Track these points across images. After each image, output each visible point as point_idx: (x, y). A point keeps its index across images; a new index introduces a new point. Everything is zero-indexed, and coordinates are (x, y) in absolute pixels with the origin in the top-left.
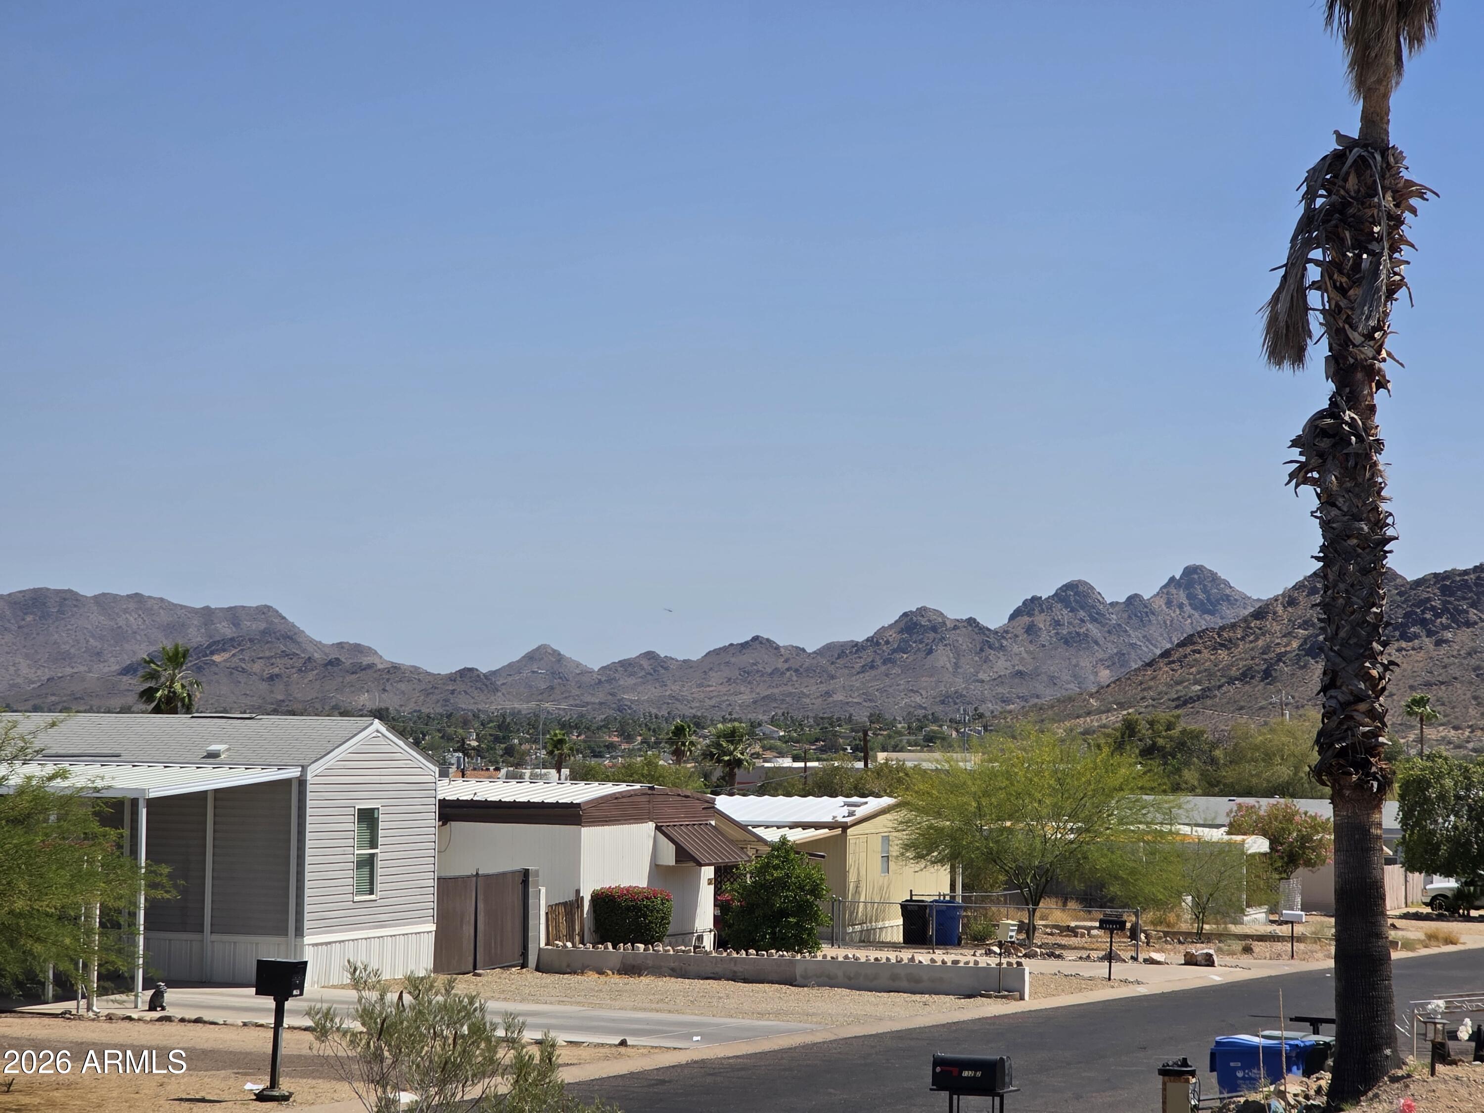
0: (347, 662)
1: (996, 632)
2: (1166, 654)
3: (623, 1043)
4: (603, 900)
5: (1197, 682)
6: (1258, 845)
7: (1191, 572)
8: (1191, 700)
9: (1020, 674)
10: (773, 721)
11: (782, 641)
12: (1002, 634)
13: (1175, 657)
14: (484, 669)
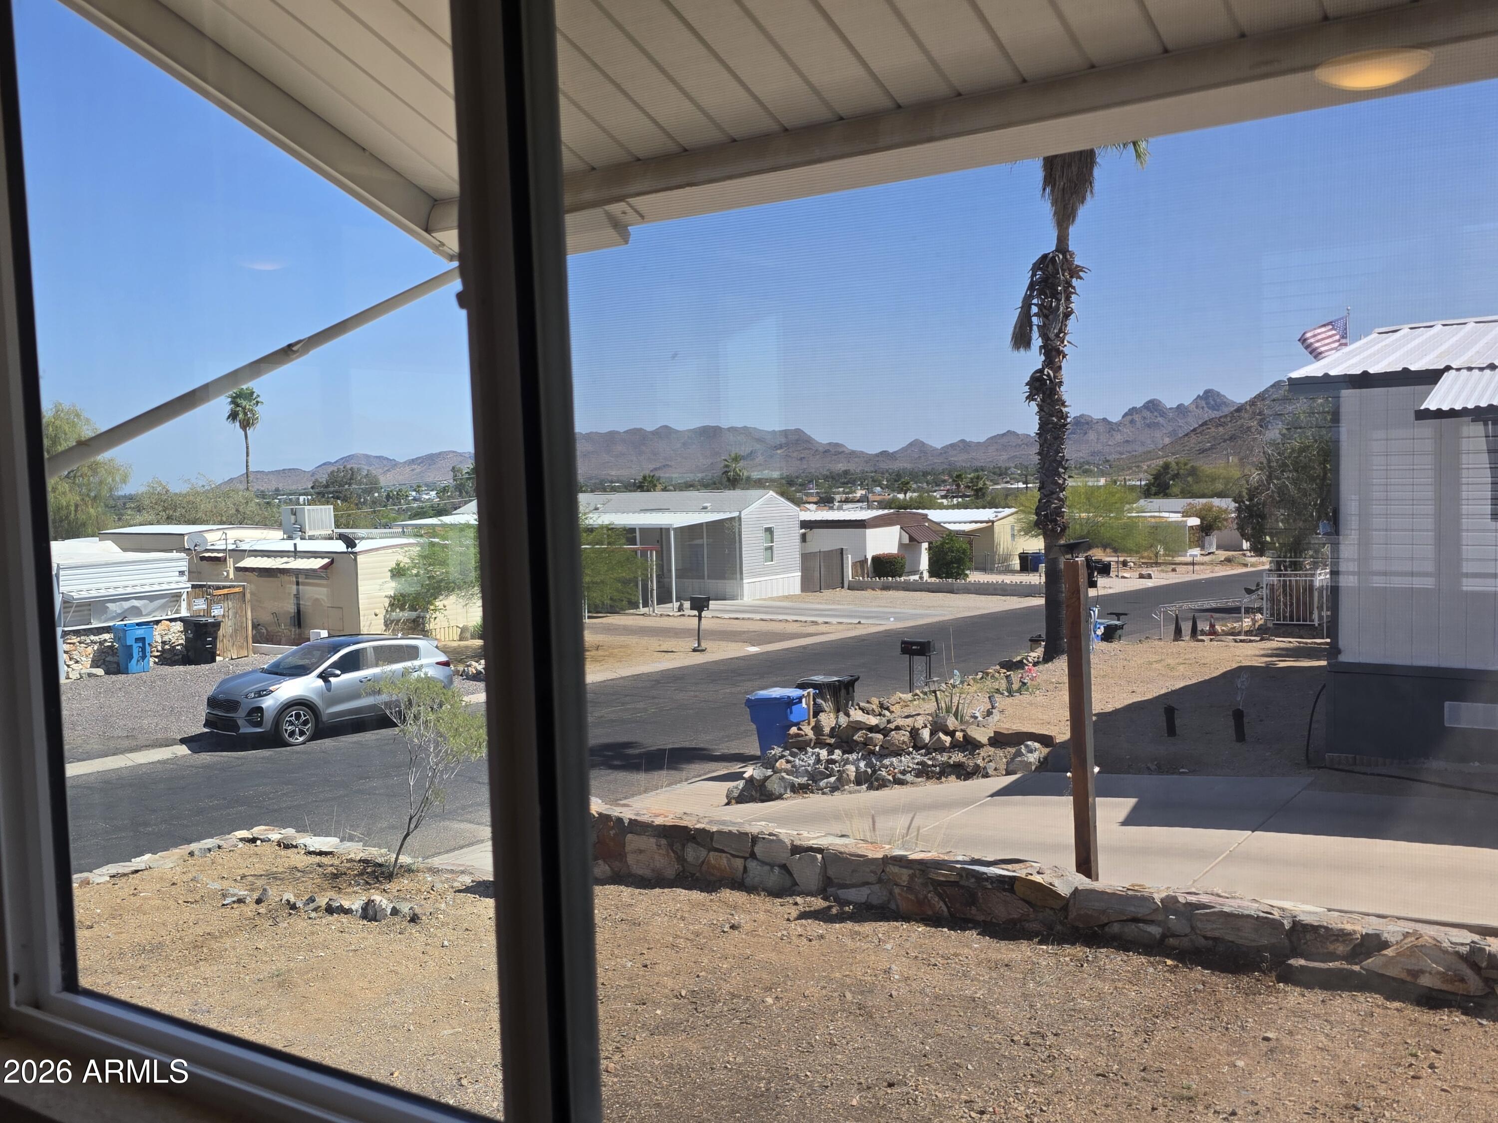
0: (833, 451)
1: (1116, 424)
2: (1195, 430)
3: (859, 623)
4: (877, 560)
5: (1209, 442)
6: (1194, 521)
7: (1208, 393)
8: (1206, 450)
9: (1127, 441)
10: (1016, 467)
11: (1019, 432)
12: (1119, 424)
13: (1198, 431)
14: (891, 450)
